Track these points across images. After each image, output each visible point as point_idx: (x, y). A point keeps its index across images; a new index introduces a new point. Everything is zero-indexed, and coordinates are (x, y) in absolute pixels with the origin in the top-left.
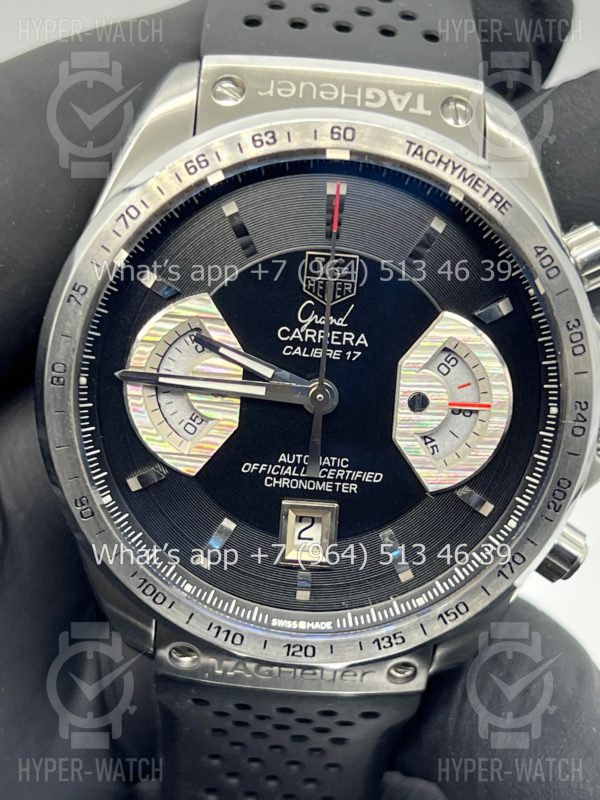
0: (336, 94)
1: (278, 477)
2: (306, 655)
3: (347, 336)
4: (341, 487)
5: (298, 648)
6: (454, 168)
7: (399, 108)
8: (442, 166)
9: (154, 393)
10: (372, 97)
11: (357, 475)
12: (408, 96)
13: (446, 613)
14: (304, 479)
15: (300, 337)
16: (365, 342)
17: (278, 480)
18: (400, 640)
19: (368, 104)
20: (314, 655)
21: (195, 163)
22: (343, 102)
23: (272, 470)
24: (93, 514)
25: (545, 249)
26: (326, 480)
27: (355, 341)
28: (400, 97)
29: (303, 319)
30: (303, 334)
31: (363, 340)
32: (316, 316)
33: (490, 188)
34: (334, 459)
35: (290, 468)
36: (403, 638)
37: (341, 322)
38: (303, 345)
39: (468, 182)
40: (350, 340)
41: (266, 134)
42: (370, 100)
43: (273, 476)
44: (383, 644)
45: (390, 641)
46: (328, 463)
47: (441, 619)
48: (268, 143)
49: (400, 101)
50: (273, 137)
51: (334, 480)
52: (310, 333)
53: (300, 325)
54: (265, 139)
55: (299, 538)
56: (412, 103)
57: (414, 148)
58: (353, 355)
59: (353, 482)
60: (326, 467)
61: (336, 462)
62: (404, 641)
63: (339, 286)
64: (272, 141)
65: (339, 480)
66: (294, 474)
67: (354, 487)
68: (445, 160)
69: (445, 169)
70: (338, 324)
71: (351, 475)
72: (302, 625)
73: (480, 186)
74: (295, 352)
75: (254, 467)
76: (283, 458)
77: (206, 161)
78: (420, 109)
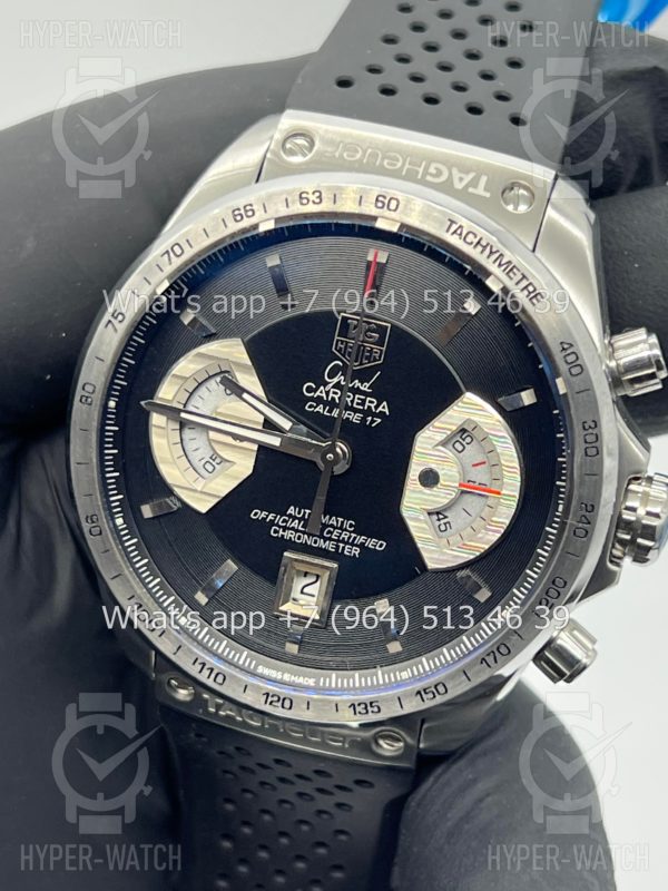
0: (399, 164)
1: (285, 529)
2: (283, 707)
3: (370, 402)
4: (344, 548)
5: (276, 699)
6: (491, 253)
7: (459, 186)
8: (479, 248)
9: (178, 427)
10: (434, 172)
11: (361, 539)
12: (471, 175)
13: (425, 690)
14: (309, 535)
15: (324, 395)
16: (386, 410)
17: (284, 531)
18: (376, 709)
19: (429, 178)
20: (290, 708)
21: (242, 212)
22: (404, 173)
23: (280, 520)
24: (101, 533)
25: (571, 345)
26: (330, 539)
27: (376, 407)
28: (462, 175)
29: (329, 378)
30: (327, 393)
31: (384, 408)
32: (342, 378)
33: (524, 277)
34: (340, 519)
35: (297, 521)
36: (379, 708)
37: (365, 387)
38: (326, 403)
39: (503, 268)
40: (373, 406)
41: (314, 193)
42: (431, 175)
43: (280, 527)
44: (358, 709)
45: (366, 708)
46: (335, 523)
47: (419, 696)
48: (314, 202)
49: (461, 179)
50: (320, 197)
51: (338, 541)
52: (334, 393)
53: (326, 384)
54: (312, 197)
55: (302, 592)
56: (474, 183)
57: (454, 227)
58: (373, 421)
59: (356, 545)
60: (332, 526)
61: (342, 523)
62: (379, 711)
63: (368, 351)
64: (318, 200)
65: (343, 541)
66: (300, 528)
67: (356, 551)
68: (483, 243)
69: (482, 252)
70: (362, 388)
71: (355, 538)
72: (287, 677)
73: (515, 274)
74: (317, 409)
75: (264, 514)
76: (291, 510)
77: (253, 210)
78: (480, 191)
